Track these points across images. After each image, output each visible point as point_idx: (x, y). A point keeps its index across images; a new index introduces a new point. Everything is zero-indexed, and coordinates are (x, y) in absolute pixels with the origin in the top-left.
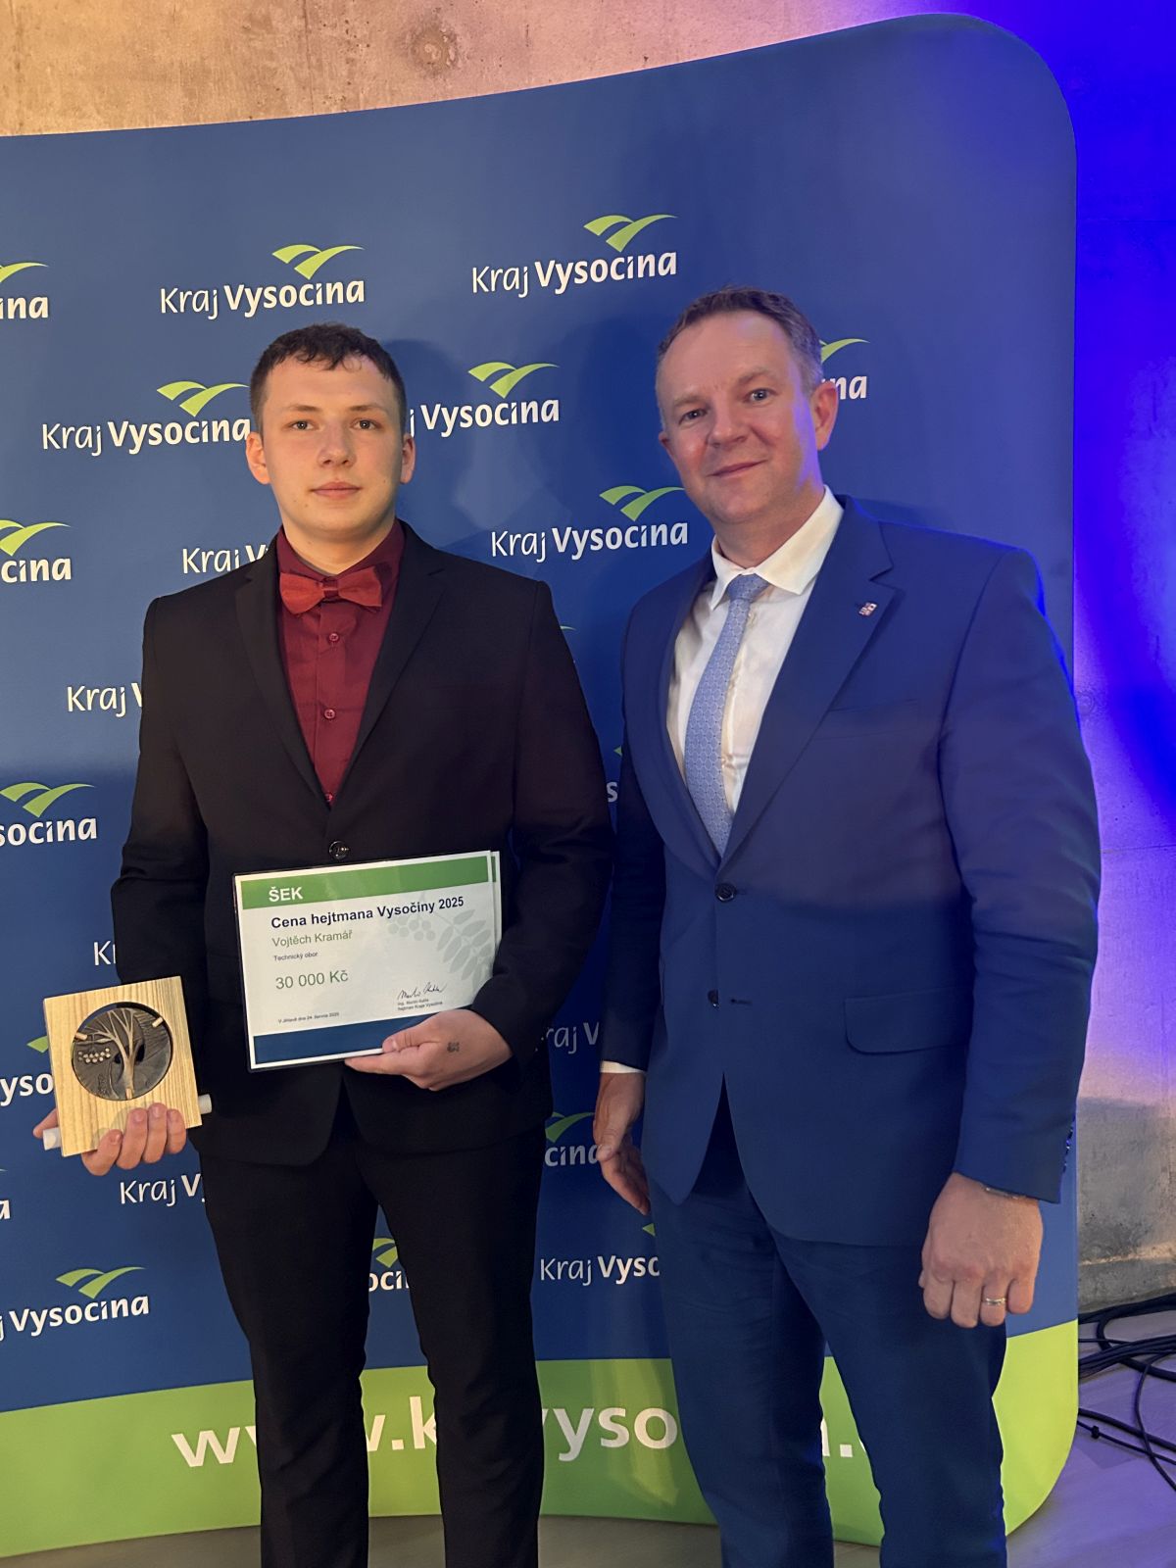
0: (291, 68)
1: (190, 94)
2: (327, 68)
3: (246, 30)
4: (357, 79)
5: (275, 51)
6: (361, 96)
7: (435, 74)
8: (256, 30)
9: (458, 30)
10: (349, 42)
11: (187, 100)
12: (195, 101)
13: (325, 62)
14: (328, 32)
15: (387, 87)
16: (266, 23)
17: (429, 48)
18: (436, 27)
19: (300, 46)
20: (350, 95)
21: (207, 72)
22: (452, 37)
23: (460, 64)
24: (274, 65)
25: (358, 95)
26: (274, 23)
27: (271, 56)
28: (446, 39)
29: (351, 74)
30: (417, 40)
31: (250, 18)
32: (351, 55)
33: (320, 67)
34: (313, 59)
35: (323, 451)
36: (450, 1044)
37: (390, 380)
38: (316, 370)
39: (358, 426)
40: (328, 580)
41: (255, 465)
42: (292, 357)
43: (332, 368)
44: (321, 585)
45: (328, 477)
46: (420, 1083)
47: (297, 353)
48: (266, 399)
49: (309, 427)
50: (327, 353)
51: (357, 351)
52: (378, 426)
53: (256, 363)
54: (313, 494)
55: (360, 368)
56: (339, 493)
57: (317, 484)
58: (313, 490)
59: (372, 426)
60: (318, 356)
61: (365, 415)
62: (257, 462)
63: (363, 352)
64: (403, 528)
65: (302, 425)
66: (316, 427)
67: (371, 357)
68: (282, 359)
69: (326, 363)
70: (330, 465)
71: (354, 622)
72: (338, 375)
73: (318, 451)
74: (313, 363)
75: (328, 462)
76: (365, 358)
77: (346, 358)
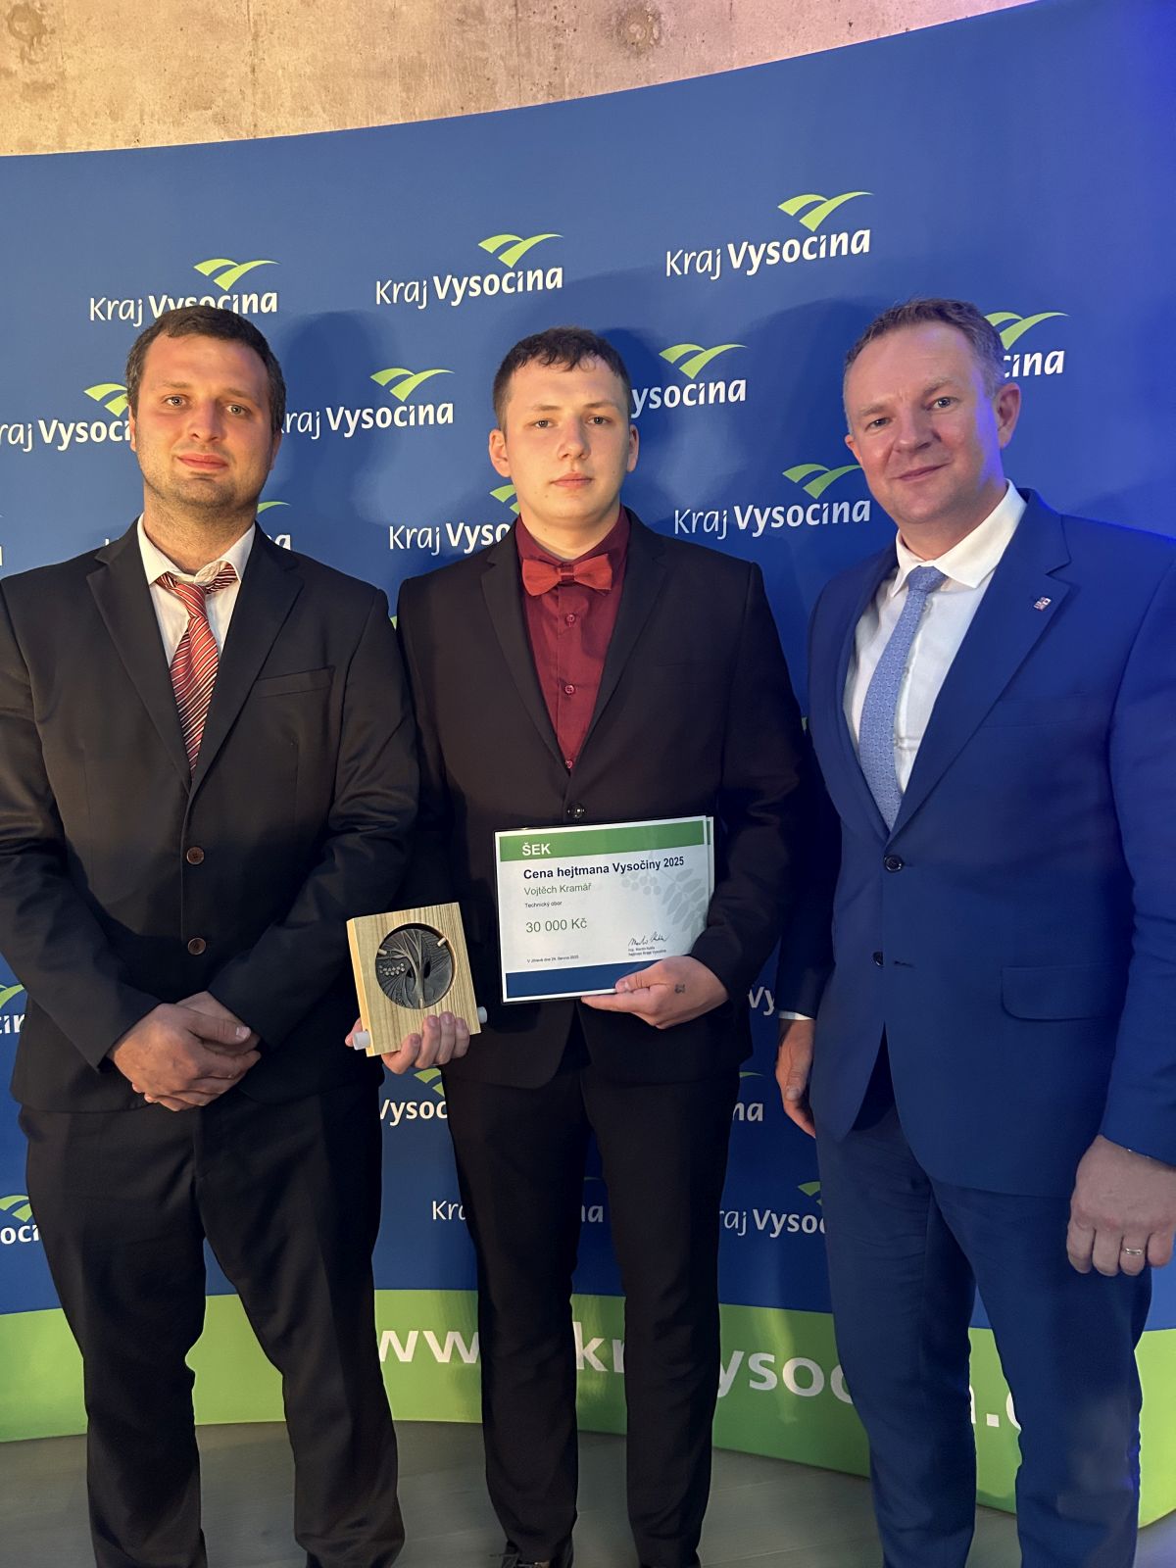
0: (502, 58)
1: (407, 89)
2: (535, 55)
3: (461, 22)
4: (563, 64)
5: (487, 41)
6: (567, 80)
7: (639, 53)
8: (469, 21)
9: (662, 9)
10: (556, 28)
11: (404, 95)
12: (412, 95)
13: (533, 49)
14: (537, 19)
15: (592, 70)
16: (479, 14)
17: (634, 28)
18: (641, 7)
19: (510, 36)
20: (556, 80)
21: (423, 66)
22: (657, 16)
23: (663, 42)
24: (485, 54)
25: (564, 79)
26: (487, 13)
27: (483, 46)
28: (650, 18)
29: (558, 59)
30: (622, 21)
31: (465, 10)
32: (559, 40)
33: (529, 55)
34: (522, 48)
35: (562, 447)
36: (677, 986)
37: (620, 377)
38: (555, 371)
39: (592, 421)
40: (565, 565)
41: (498, 459)
42: (534, 360)
43: (571, 369)
44: (559, 570)
45: (565, 469)
46: (650, 1021)
47: (539, 357)
48: (510, 400)
49: (549, 424)
50: (566, 355)
51: (591, 351)
52: (609, 421)
53: (499, 367)
54: (553, 485)
55: (595, 368)
56: (576, 483)
57: (557, 476)
58: (552, 483)
59: (604, 422)
60: (558, 359)
61: (599, 412)
62: (498, 456)
63: (596, 352)
64: (627, 514)
65: (543, 424)
66: (554, 424)
67: (603, 358)
68: (525, 360)
69: (564, 365)
70: (568, 458)
71: (586, 605)
72: (574, 377)
73: (558, 446)
74: (553, 366)
75: (566, 456)
76: (598, 357)
77: (582, 360)
